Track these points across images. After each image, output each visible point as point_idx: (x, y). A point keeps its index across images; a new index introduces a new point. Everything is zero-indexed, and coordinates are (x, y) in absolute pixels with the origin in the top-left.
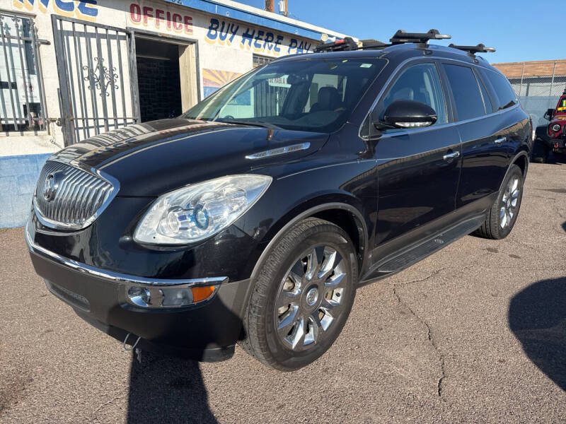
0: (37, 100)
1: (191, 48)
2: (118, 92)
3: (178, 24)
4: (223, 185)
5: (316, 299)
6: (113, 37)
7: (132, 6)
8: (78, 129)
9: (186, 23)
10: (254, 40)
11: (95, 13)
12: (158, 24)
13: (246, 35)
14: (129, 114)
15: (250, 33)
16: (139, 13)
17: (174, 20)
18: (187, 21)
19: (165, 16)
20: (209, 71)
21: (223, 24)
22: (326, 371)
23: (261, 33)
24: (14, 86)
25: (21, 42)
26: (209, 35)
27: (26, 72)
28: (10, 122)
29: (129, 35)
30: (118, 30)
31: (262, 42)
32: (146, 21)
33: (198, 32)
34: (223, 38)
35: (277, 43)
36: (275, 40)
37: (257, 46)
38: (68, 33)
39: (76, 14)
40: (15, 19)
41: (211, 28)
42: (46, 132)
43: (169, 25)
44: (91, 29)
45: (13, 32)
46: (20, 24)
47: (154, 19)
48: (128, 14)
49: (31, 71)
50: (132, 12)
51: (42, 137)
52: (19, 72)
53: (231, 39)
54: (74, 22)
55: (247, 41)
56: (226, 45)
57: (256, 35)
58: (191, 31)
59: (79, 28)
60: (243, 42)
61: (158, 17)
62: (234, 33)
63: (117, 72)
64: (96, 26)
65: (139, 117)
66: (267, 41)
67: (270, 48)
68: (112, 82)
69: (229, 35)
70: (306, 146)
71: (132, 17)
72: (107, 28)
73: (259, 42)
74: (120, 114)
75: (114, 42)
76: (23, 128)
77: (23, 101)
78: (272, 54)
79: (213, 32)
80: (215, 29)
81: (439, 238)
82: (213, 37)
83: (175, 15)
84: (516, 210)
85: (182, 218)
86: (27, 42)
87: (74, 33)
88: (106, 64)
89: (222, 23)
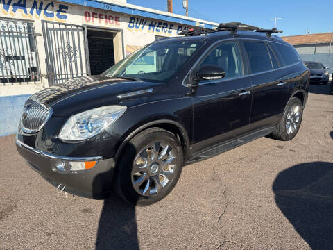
0: (35, 65)
1: (119, 34)
2: (78, 60)
3: (111, 21)
4: (103, 110)
5: (157, 170)
6: (75, 30)
7: (86, 13)
8: (57, 80)
9: (116, 20)
10: (156, 28)
11: (65, 17)
12: (100, 22)
13: (151, 25)
14: (85, 71)
15: (153, 24)
16: (89, 16)
17: (109, 19)
18: (117, 19)
19: (104, 17)
20: (130, 46)
21: (138, 19)
22: (162, 207)
23: (160, 23)
24: (23, 58)
25: (27, 35)
26: (129, 26)
27: (29, 51)
28: (22, 77)
29: (84, 29)
30: (78, 26)
31: (161, 29)
32: (93, 21)
33: (123, 25)
34: (137, 28)
35: (170, 29)
36: (169, 27)
37: (158, 31)
38: (51, 29)
39: (55, 19)
40: (23, 24)
41: (130, 22)
42: (40, 82)
43: (106, 22)
44: (63, 27)
45: (22, 30)
46: (26, 26)
47: (98, 19)
48: (84, 17)
49: (32, 51)
50: (86, 16)
51: (38, 85)
52: (25, 51)
53: (142, 28)
54: (53, 23)
55: (152, 28)
56: (139, 32)
57: (157, 25)
58: (119, 24)
59: (57, 26)
60: (150, 29)
61: (100, 18)
62: (144, 24)
63: (77, 49)
64: (66, 25)
65: (89, 73)
66: (163, 28)
67: (165, 32)
68: (75, 54)
69: (141, 26)
70: (150, 91)
71: (86, 19)
72: (72, 25)
73: (159, 28)
74: (79, 71)
75: (76, 33)
76: (28, 80)
77: (28, 66)
78: (167, 35)
79: (132, 25)
80: (133, 23)
81: (241, 139)
82: (132, 27)
83: (110, 16)
84: (299, 124)
85: (81, 127)
86: (30, 35)
87: (53, 29)
88: (71, 45)
89: (136, 19)
